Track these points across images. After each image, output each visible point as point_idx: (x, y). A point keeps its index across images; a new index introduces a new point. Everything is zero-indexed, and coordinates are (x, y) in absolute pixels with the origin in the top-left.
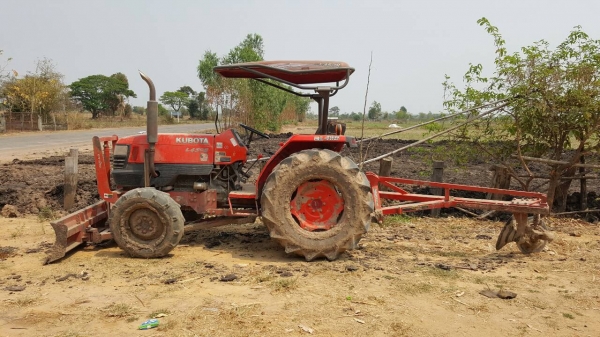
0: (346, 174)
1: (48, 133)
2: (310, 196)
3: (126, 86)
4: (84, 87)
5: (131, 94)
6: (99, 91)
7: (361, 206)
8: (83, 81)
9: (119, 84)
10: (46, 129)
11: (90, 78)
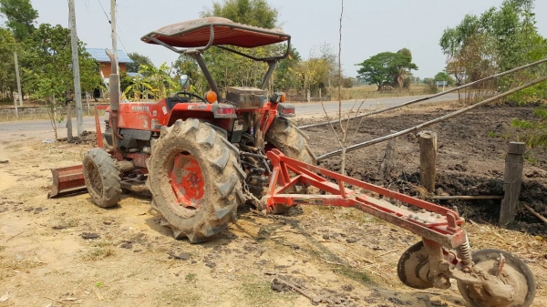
0: (199, 148)
1: (314, 103)
2: (188, 169)
3: (409, 60)
4: (373, 64)
5: (414, 67)
6: (386, 67)
7: (212, 188)
8: (373, 58)
9: (404, 59)
10: (313, 100)
11: (379, 55)
